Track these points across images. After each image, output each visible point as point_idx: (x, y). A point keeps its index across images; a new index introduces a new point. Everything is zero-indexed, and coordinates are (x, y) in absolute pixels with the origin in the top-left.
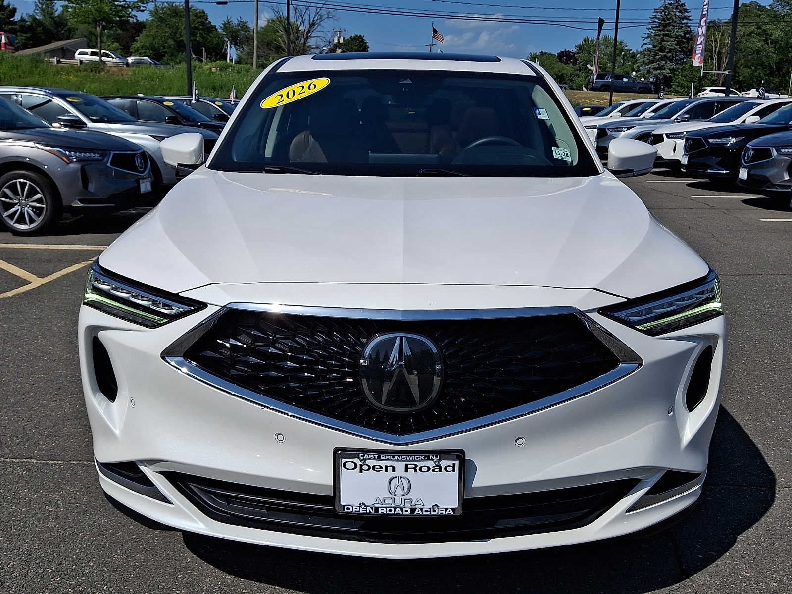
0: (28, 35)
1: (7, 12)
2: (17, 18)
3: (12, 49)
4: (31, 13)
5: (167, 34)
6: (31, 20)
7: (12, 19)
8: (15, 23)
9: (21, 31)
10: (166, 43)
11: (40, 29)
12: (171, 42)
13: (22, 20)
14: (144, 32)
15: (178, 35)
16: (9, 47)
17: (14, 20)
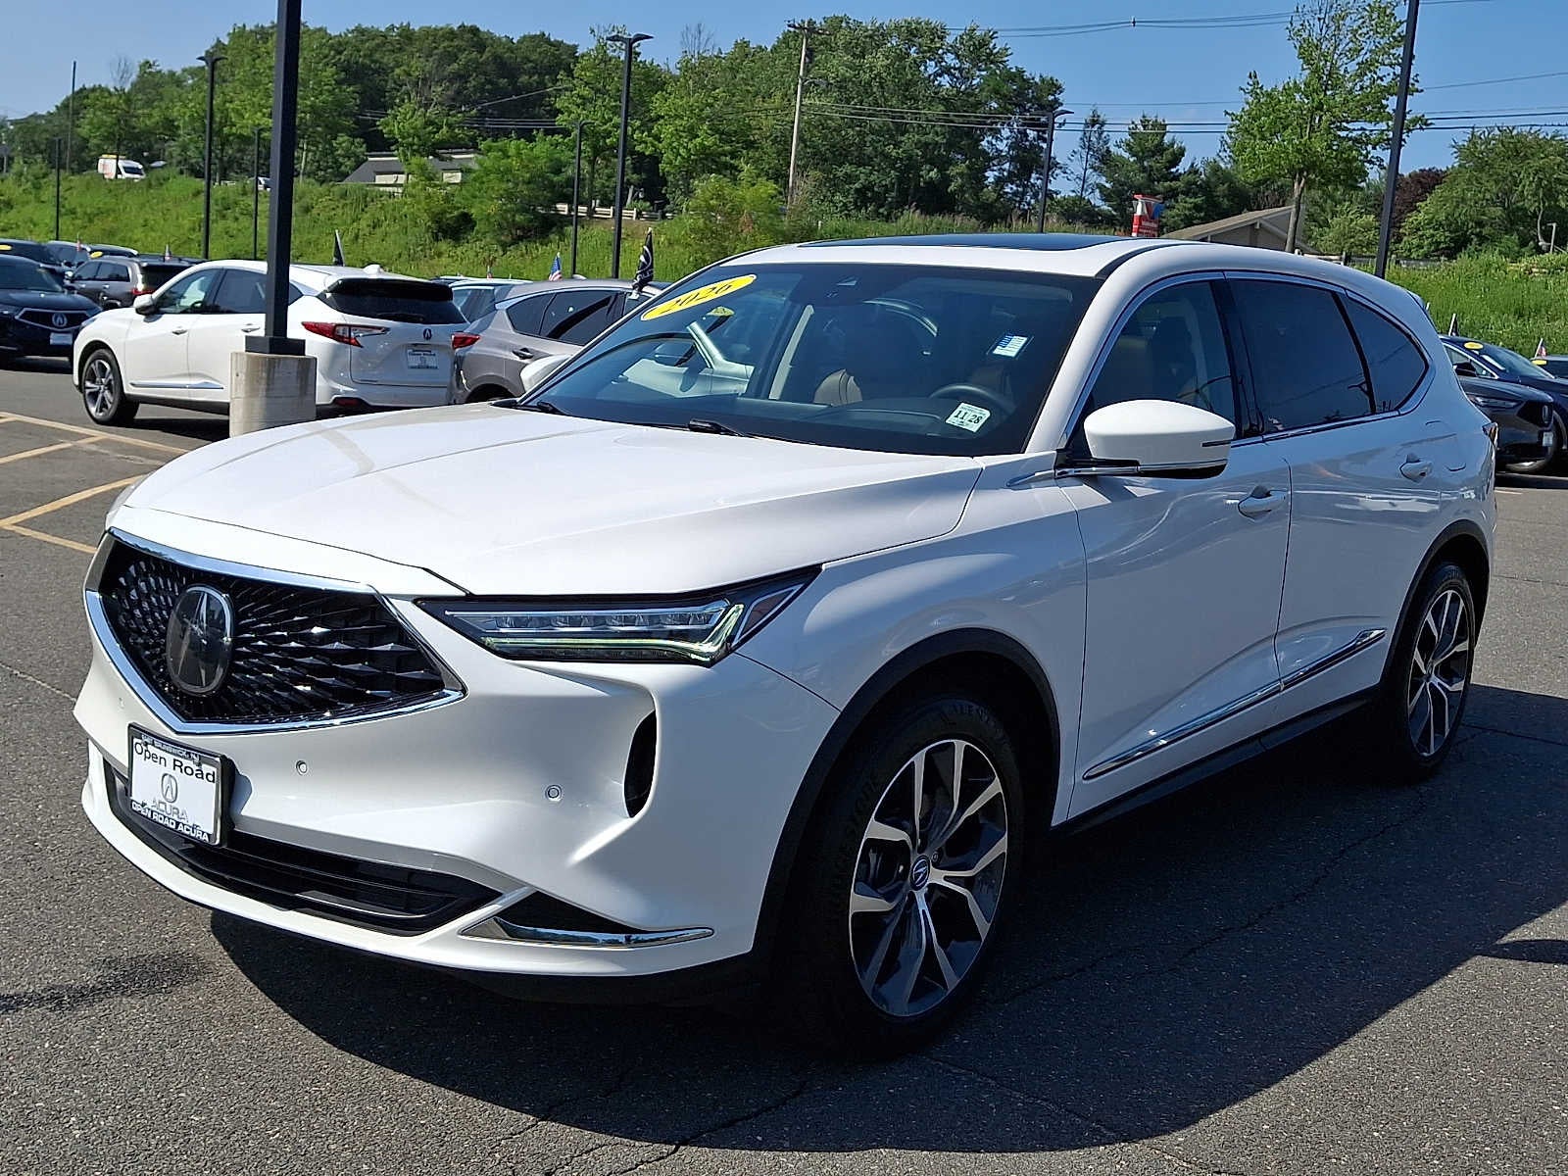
0: (1198, 200)
1: (1167, 156)
2: (1183, 167)
3: (1152, 229)
4: (1211, 157)
5: (1488, 196)
6: (1208, 170)
7: (1173, 170)
8: (1176, 177)
9: (1186, 193)
10: (1484, 214)
11: (1222, 188)
12: (1498, 211)
13: (1194, 171)
14: (1438, 190)
15: (1514, 198)
16: (1148, 224)
17: (1177, 171)
